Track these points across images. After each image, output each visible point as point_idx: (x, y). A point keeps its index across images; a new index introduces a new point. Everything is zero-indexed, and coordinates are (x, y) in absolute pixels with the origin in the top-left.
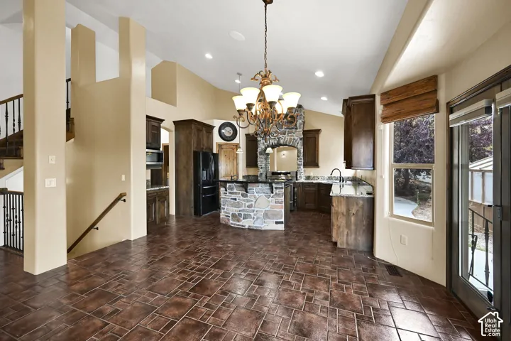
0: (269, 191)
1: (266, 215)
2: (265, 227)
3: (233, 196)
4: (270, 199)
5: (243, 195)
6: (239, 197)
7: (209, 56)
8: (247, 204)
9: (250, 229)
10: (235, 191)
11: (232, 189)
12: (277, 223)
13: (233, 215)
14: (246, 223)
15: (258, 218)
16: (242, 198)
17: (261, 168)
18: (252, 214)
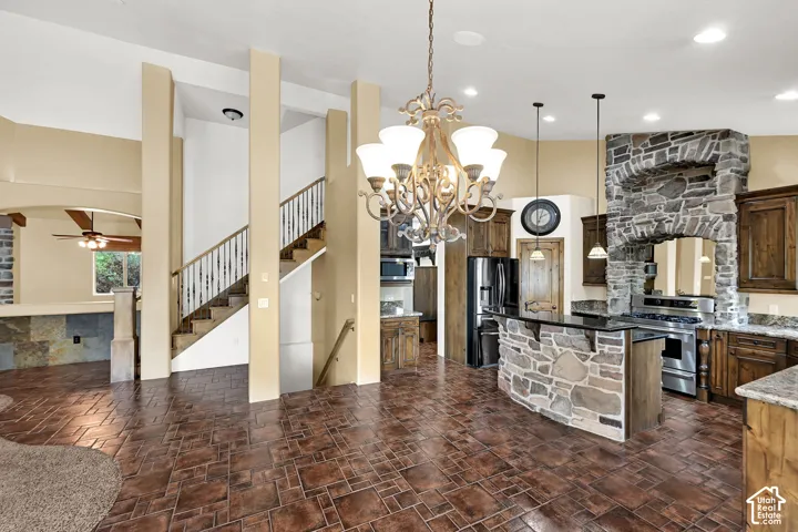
0: (585, 345)
1: (579, 397)
2: (573, 421)
3: (516, 344)
4: (588, 363)
5: (530, 344)
6: (526, 348)
7: (471, 92)
8: (539, 364)
9: (543, 418)
10: (519, 333)
11: (514, 329)
12: (603, 420)
13: (516, 379)
14: (538, 403)
15: (559, 398)
16: (529, 349)
17: (615, 288)
18: (549, 388)
